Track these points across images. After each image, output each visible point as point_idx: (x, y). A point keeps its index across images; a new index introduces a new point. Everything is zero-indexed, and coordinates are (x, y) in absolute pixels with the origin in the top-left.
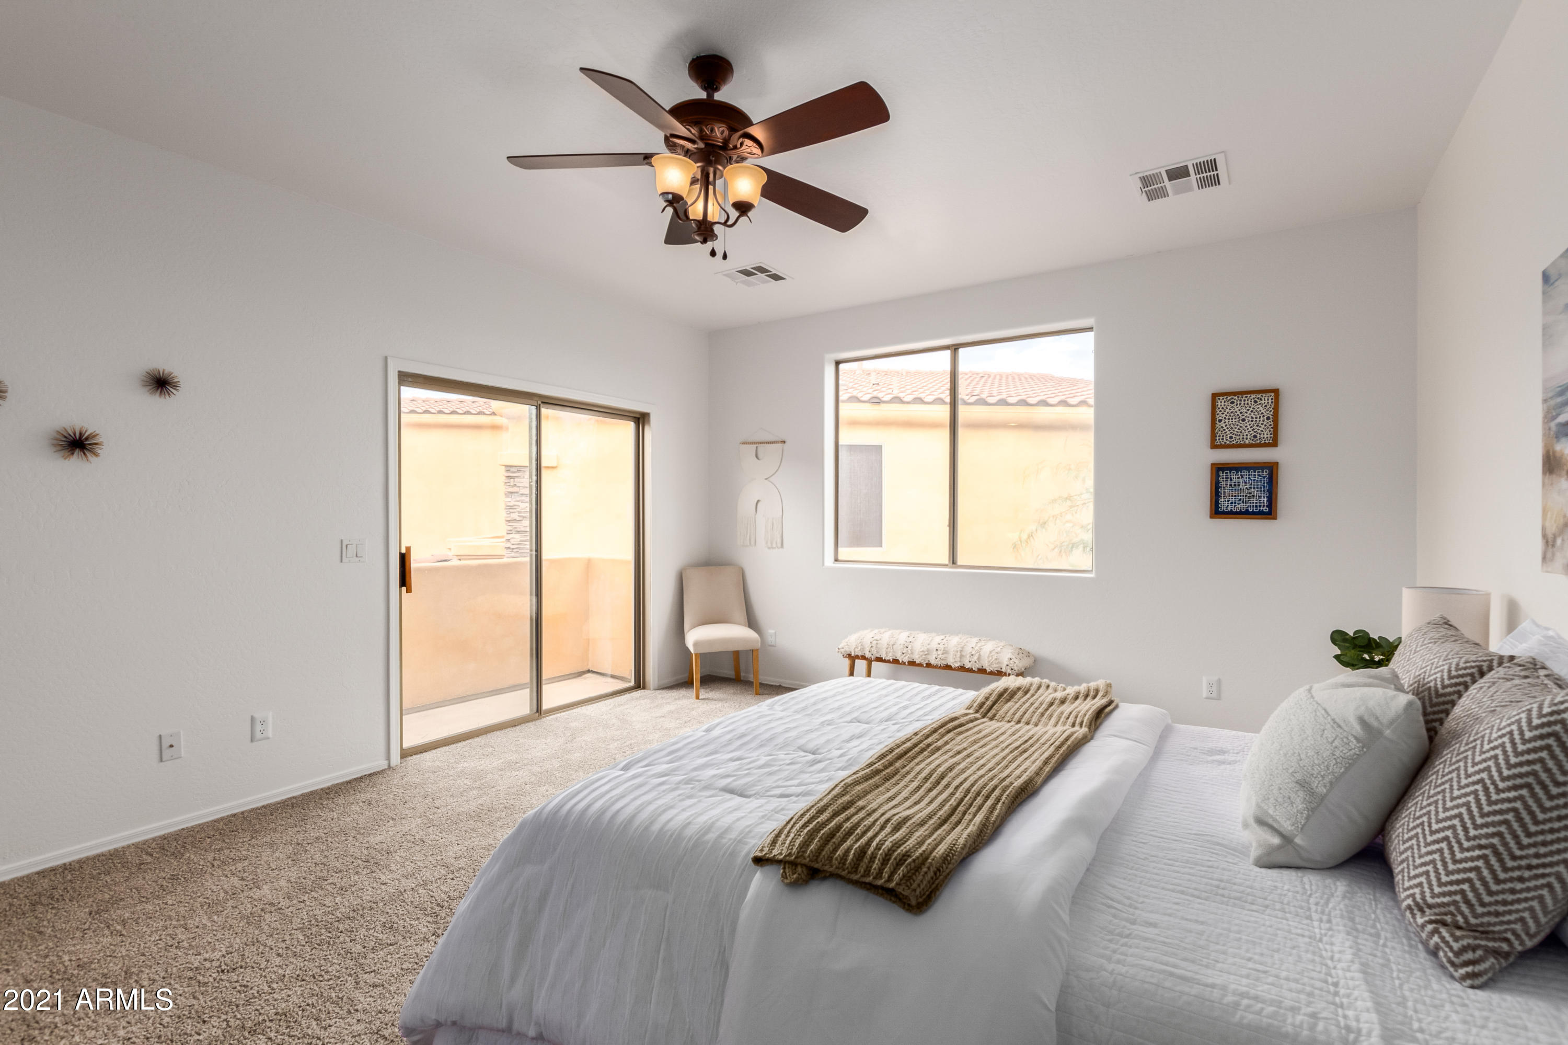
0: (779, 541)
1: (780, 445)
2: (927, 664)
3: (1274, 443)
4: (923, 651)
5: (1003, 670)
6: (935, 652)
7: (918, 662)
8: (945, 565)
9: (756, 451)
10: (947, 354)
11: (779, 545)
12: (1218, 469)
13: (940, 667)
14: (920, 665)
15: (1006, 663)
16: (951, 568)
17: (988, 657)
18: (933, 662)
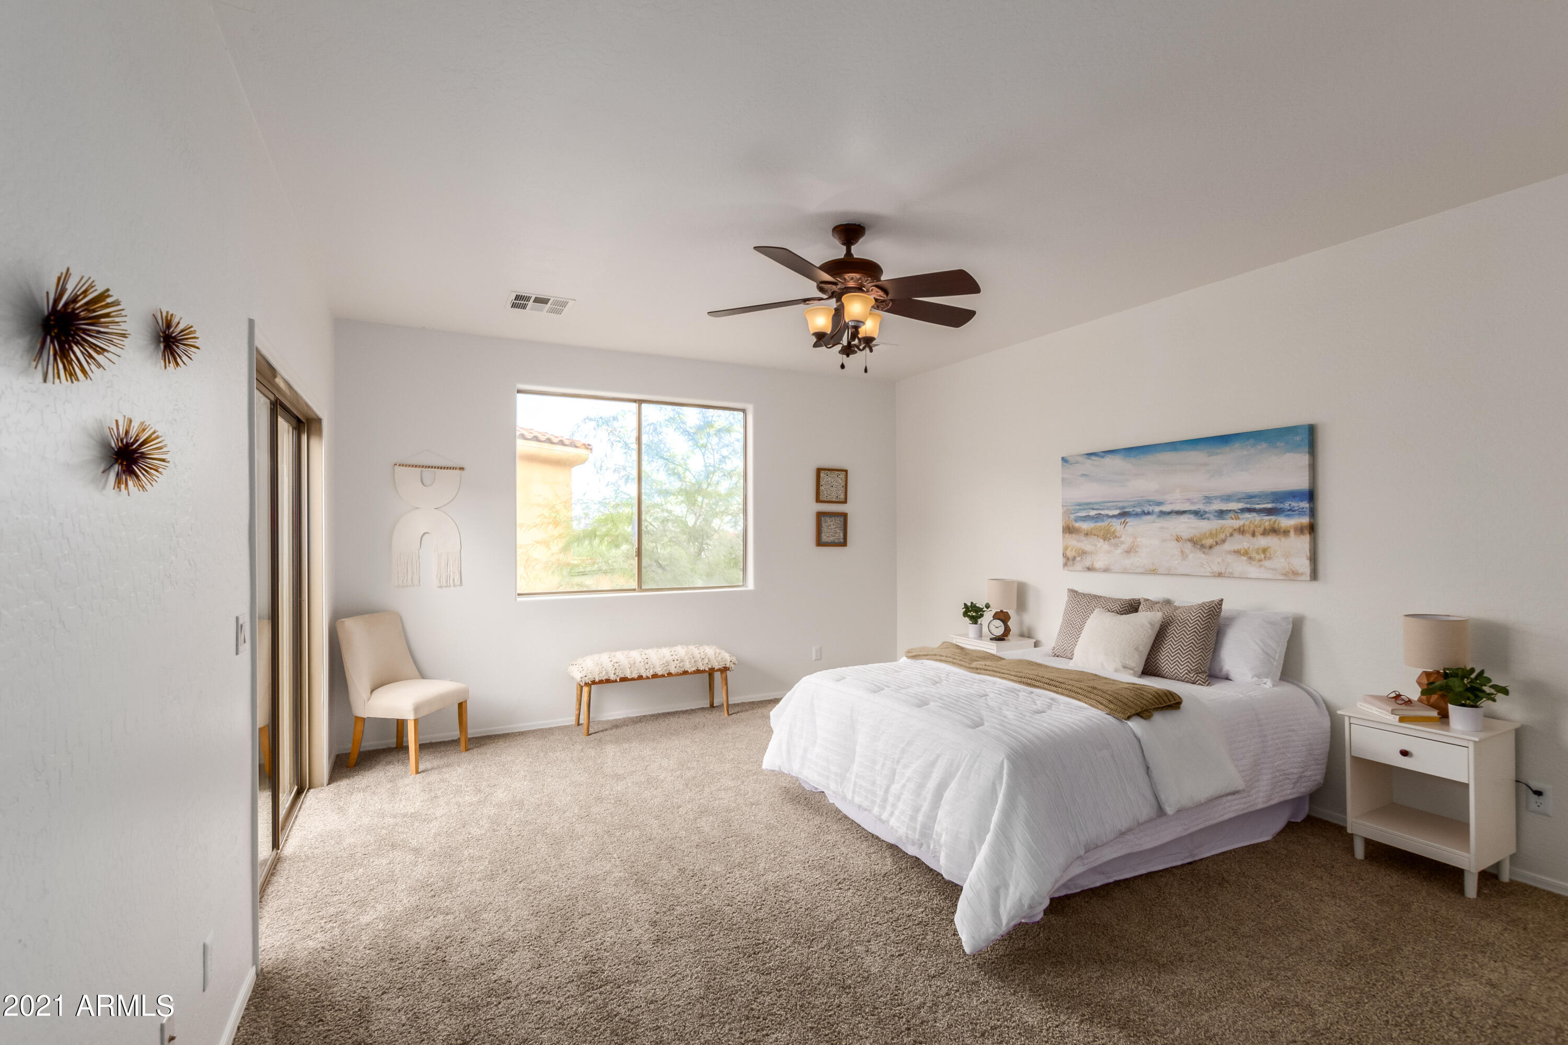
0: (457, 577)
1: (458, 471)
2: (668, 674)
3: (845, 502)
4: (663, 664)
5: (728, 666)
6: (673, 663)
7: (660, 673)
8: (634, 590)
9: (421, 476)
10: (634, 406)
11: (457, 582)
12: (820, 515)
13: (681, 674)
14: (663, 676)
15: (729, 661)
16: (639, 592)
17: (715, 658)
18: (673, 671)
